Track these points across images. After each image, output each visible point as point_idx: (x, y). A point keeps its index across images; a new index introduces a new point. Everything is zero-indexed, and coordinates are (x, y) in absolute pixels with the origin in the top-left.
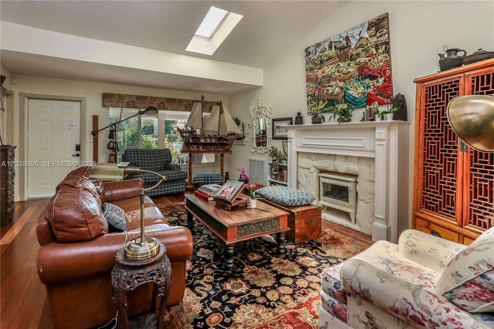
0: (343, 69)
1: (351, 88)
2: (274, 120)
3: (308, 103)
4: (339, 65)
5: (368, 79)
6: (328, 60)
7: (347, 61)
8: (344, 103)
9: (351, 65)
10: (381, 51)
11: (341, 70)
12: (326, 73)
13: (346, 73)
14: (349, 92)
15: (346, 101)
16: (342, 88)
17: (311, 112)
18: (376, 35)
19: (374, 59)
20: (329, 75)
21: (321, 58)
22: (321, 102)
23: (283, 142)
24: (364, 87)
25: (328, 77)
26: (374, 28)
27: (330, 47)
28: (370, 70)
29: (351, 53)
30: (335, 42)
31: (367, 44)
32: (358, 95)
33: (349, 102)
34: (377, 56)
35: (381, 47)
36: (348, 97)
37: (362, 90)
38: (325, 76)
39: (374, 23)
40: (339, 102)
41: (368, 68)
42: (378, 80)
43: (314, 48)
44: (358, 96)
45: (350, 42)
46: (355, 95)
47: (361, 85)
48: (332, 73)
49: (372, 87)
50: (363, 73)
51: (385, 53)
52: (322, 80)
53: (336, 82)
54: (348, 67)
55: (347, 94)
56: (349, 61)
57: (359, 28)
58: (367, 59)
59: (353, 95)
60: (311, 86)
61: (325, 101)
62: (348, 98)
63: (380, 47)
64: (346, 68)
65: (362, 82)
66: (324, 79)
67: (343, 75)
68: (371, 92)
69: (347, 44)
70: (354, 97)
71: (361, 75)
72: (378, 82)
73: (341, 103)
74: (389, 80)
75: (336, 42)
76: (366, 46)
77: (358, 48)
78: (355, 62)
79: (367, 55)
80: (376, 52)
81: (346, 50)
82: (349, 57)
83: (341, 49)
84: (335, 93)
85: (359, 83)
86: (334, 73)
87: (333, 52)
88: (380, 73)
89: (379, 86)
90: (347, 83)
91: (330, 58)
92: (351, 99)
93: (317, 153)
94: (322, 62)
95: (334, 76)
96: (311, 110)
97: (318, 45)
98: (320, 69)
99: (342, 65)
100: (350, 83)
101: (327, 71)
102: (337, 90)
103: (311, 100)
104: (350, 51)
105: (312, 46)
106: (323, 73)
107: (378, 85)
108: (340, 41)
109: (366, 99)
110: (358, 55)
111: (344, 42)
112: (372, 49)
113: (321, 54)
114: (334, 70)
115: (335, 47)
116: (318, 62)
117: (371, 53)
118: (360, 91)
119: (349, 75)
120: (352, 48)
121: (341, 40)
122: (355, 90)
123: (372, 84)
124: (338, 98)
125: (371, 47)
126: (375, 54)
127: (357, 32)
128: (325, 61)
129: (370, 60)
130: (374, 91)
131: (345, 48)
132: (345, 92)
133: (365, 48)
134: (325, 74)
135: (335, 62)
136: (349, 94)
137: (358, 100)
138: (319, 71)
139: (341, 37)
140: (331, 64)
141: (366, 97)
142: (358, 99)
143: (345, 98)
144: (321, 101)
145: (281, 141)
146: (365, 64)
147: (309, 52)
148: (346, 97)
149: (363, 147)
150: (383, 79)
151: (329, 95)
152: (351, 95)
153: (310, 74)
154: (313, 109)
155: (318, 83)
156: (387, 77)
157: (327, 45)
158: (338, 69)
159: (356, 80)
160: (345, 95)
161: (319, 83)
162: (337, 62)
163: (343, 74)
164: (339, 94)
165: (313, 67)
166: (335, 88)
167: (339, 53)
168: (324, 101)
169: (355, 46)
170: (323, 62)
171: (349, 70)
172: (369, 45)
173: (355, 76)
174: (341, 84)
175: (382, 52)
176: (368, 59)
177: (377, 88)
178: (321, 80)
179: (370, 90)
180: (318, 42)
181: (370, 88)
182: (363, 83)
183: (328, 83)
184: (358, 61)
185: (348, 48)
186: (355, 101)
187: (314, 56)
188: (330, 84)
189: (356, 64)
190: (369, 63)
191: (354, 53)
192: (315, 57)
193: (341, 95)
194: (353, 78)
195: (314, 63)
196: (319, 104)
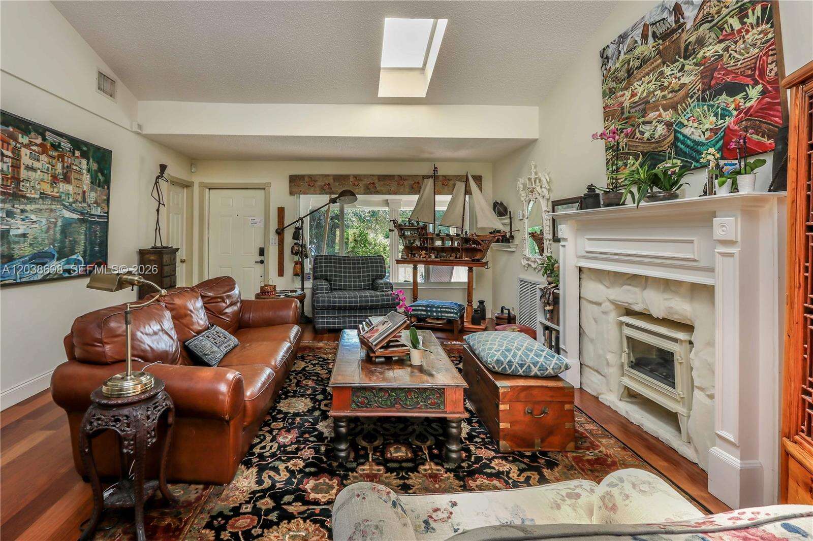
0: (670, 80)
1: (688, 120)
2: (556, 204)
3: (607, 163)
4: (662, 73)
5: (724, 96)
6: (641, 66)
7: (678, 61)
8: (674, 158)
9: (687, 68)
10: (752, 19)
11: (666, 84)
12: (639, 95)
13: (677, 89)
14: (682, 130)
15: (679, 153)
16: (669, 125)
19: (736, 42)
20: (644, 98)
21: (629, 64)
22: (631, 160)
24: (716, 115)
25: (643, 103)
27: (645, 37)
28: (728, 73)
29: (686, 41)
30: (653, 24)
31: (718, 12)
32: (702, 136)
33: (685, 154)
34: (744, 33)
35: (753, 11)
36: (683, 143)
37: (711, 123)
38: (635, 103)
40: (665, 156)
41: (723, 68)
42: (747, 94)
43: (615, 46)
44: (702, 139)
45: (682, 15)
46: (696, 137)
47: (709, 110)
48: (649, 94)
49: (735, 113)
50: (713, 82)
51: (762, 21)
52: (633, 110)
53: (658, 113)
54: (681, 74)
55: (681, 137)
56: (682, 60)
58: (719, 48)
59: (692, 137)
61: (639, 157)
62: (682, 147)
63: (750, 11)
64: (676, 78)
65: (712, 103)
67: (670, 95)
68: (732, 126)
69: (677, 21)
70: (694, 141)
71: (710, 88)
72: (746, 98)
73: (670, 158)
74: (774, 88)
75: (656, 23)
76: (716, 16)
77: (701, 25)
78: (695, 60)
79: (721, 37)
80: (740, 26)
81: (675, 37)
82: (683, 51)
83: (665, 36)
84: (657, 136)
85: (705, 107)
86: (653, 92)
87: (651, 48)
88: (752, 76)
89: (751, 107)
90: (680, 112)
91: (645, 61)
92: (688, 146)
93: (615, 272)
94: (630, 73)
95: (654, 99)
97: (623, 37)
98: (627, 89)
99: (668, 71)
100: (685, 110)
101: (640, 90)
102: (661, 130)
103: (612, 158)
104: (684, 37)
105: (612, 43)
106: (633, 95)
107: (748, 105)
108: (664, 19)
109: (721, 143)
110: (701, 42)
111: (671, 19)
112: (731, 21)
113: (628, 57)
114: (654, 86)
115: (654, 35)
116: (622, 74)
117: (729, 30)
118: (708, 126)
119: (682, 93)
120: (688, 27)
121: (665, 15)
122: (696, 125)
123: (733, 106)
124: (663, 148)
125: (727, 17)
126: (739, 31)
128: (636, 69)
129: (726, 49)
130: (739, 122)
131: (674, 31)
132: (676, 131)
133: (715, 22)
134: (636, 99)
135: (654, 69)
136: (684, 136)
137: (703, 149)
138: (626, 92)
139: (664, 8)
140: (648, 74)
141: (720, 140)
142: (703, 144)
143: (676, 147)
144: (631, 157)
146: (716, 59)
147: (607, 58)
148: (679, 144)
149: (694, 260)
150: (759, 88)
151: (645, 143)
152: (688, 138)
153: (610, 102)
155: (624, 120)
156: (769, 83)
157: (637, 34)
158: (659, 83)
159: (698, 101)
160: (676, 138)
161: (626, 118)
162: (658, 66)
163: (671, 92)
164: (665, 139)
165: (615, 86)
166: (656, 126)
167: (661, 47)
168: (636, 158)
169: (694, 21)
170: (633, 73)
171: (682, 81)
172: (725, 11)
173: (695, 93)
174: (668, 115)
175: (755, 22)
176: (723, 45)
177: (746, 113)
178: (629, 112)
179: (729, 121)
180: (621, 32)
181: (730, 115)
182: (713, 106)
183: (643, 116)
184: (700, 55)
185: (680, 31)
186: (697, 151)
187: (615, 63)
188: (647, 119)
189: (696, 64)
190: (726, 55)
191: (693, 39)
192: (618, 65)
193: (668, 140)
194: (691, 97)
195: (617, 78)
196: (626, 165)
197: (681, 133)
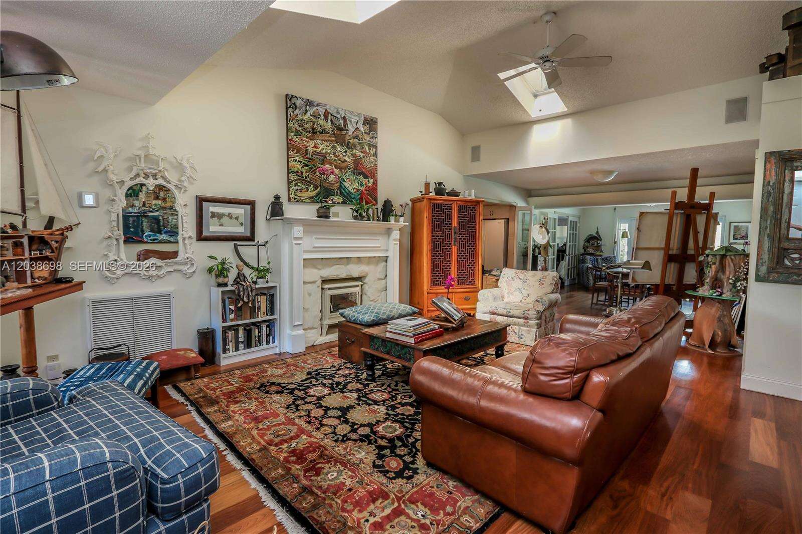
0: (340, 154)
1: (347, 179)
3: (290, 182)
4: (335, 146)
5: (361, 176)
6: (322, 133)
7: (344, 147)
8: (340, 196)
9: (347, 153)
11: (337, 154)
12: (320, 148)
13: (343, 161)
15: (341, 194)
16: (338, 177)
17: (295, 199)
18: (369, 134)
19: (366, 157)
20: (323, 153)
21: (314, 125)
22: (311, 187)
23: (236, 246)
24: (358, 183)
25: (323, 156)
26: (368, 126)
27: (326, 117)
28: (363, 168)
29: (348, 140)
31: (361, 139)
33: (345, 196)
34: (370, 156)
35: (373, 149)
36: (344, 189)
38: (317, 153)
39: (368, 121)
40: (334, 193)
41: (361, 164)
42: (369, 180)
43: (302, 103)
44: (352, 191)
45: (347, 125)
46: (350, 189)
47: (356, 180)
48: (326, 153)
49: (365, 186)
50: (358, 168)
51: (375, 156)
52: (314, 156)
53: (331, 167)
54: (344, 154)
57: (356, 116)
60: (297, 158)
61: (318, 188)
62: (344, 191)
64: (342, 154)
65: (357, 177)
66: (316, 157)
67: (339, 162)
68: (364, 191)
69: (345, 126)
70: (349, 191)
71: (356, 169)
73: (337, 195)
74: (375, 183)
75: (333, 116)
77: (355, 138)
78: (351, 152)
79: (362, 151)
80: (369, 151)
81: (343, 133)
82: (347, 143)
83: (339, 128)
84: (330, 180)
85: (355, 177)
86: (330, 154)
87: (329, 127)
89: (370, 186)
90: (343, 173)
91: (324, 132)
92: (346, 192)
94: (314, 131)
95: (330, 158)
96: (297, 195)
97: (309, 103)
98: (311, 140)
99: (339, 148)
100: (346, 174)
101: (321, 147)
102: (332, 178)
103: (296, 180)
104: (347, 137)
105: (300, 98)
106: (315, 147)
107: (368, 184)
108: (338, 119)
109: (359, 196)
110: (354, 146)
111: (342, 122)
112: (366, 147)
113: (313, 119)
114: (330, 151)
115: (332, 122)
116: (308, 126)
118: (355, 186)
119: (345, 164)
120: (350, 134)
121: (339, 116)
122: (350, 184)
123: (364, 183)
124: (334, 188)
125: (364, 144)
126: (368, 154)
127: (354, 119)
128: (319, 132)
129: (364, 157)
130: (366, 190)
131: (341, 129)
132: (341, 182)
133: (360, 142)
134: (318, 150)
135: (330, 141)
136: (344, 186)
137: (353, 196)
139: (338, 113)
140: (327, 141)
142: (353, 194)
143: (340, 190)
145: (232, 244)
146: (359, 158)
147: (294, 104)
148: (342, 189)
150: (373, 180)
151: (323, 180)
152: (346, 188)
153: (295, 139)
154: (298, 194)
155: (307, 158)
156: (375, 180)
157: (322, 111)
158: (334, 151)
159: (352, 172)
160: (340, 186)
161: (310, 159)
162: (333, 141)
163: (340, 160)
165: (301, 131)
167: (336, 132)
168: (316, 187)
169: (353, 133)
170: (316, 132)
171: (345, 158)
172: (364, 141)
174: (338, 172)
175: (373, 154)
176: (362, 154)
177: (368, 187)
178: (312, 156)
179: (363, 188)
180: (311, 99)
182: (358, 179)
183: (322, 164)
184: (354, 151)
185: (346, 132)
186: (350, 196)
187: (302, 115)
189: (352, 155)
190: (363, 159)
191: (352, 142)
192: (304, 118)
193: (336, 185)
194: (349, 169)
195: (303, 126)
196: (308, 190)
197: (343, 184)
